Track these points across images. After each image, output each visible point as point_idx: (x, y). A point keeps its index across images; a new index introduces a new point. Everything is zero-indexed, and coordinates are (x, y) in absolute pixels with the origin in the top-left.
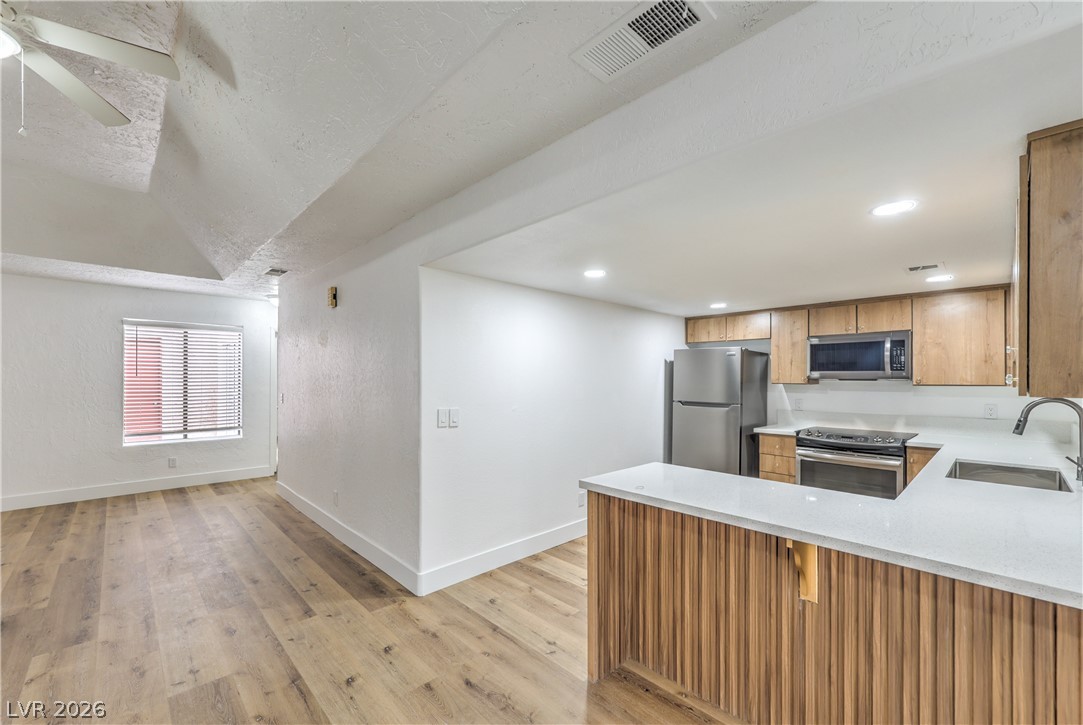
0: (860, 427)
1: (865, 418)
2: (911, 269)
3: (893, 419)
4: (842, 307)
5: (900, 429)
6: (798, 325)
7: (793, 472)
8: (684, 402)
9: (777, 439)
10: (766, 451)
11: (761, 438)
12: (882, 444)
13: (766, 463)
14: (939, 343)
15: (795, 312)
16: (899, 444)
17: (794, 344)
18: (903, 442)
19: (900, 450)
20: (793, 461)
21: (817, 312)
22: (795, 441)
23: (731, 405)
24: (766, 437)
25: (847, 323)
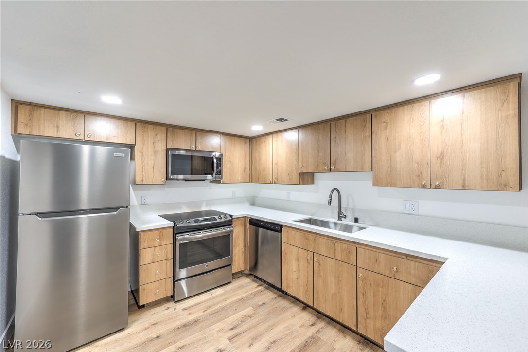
0: (185, 210)
4: (188, 131)
5: (206, 209)
6: (159, 137)
7: (170, 256)
8: (39, 214)
9: (156, 232)
10: (146, 245)
11: (142, 235)
12: (223, 220)
13: (146, 256)
14: (230, 161)
15: (157, 127)
16: (230, 218)
17: (155, 153)
18: (231, 216)
19: (231, 221)
20: (170, 247)
21: (173, 131)
22: (171, 230)
23: (118, 208)
24: (146, 233)
25: (191, 142)
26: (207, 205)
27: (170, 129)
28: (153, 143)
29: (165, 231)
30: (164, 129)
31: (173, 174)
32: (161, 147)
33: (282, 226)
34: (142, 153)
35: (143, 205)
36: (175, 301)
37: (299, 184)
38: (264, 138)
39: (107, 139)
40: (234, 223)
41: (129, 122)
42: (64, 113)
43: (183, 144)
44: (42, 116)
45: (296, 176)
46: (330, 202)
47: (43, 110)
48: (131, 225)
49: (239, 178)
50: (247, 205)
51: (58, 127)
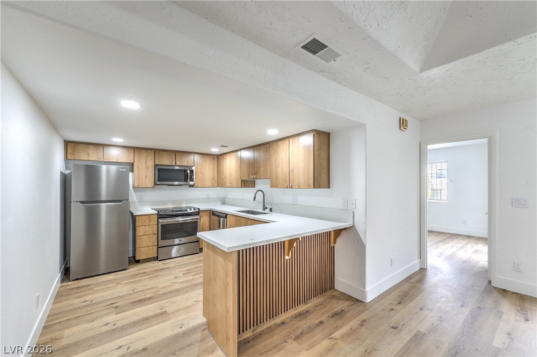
0: (170, 206)
1: (172, 202)
2: (222, 146)
3: (181, 202)
4: (170, 153)
5: (184, 205)
6: (149, 158)
7: (155, 232)
8: (81, 202)
9: (147, 217)
10: (140, 224)
11: (137, 218)
12: (192, 211)
13: (140, 231)
14: (202, 172)
15: (148, 151)
16: (198, 210)
17: (147, 168)
18: (199, 209)
19: (199, 212)
20: (155, 227)
21: (159, 153)
22: (156, 216)
23: (122, 201)
24: (140, 217)
25: (172, 160)
26: (186, 203)
27: (157, 152)
28: (146, 161)
29: (152, 216)
30: (153, 152)
31: (158, 181)
32: (151, 164)
33: (227, 215)
34: (138, 168)
35: (141, 202)
36: (159, 259)
37: (242, 187)
38: (225, 156)
39: (117, 160)
40: (201, 214)
41: (130, 149)
42: (92, 146)
43: (166, 161)
44: (80, 148)
45: (240, 182)
46: (255, 198)
47: (80, 145)
48: (131, 212)
49: (209, 183)
50: (219, 203)
51: (88, 154)
